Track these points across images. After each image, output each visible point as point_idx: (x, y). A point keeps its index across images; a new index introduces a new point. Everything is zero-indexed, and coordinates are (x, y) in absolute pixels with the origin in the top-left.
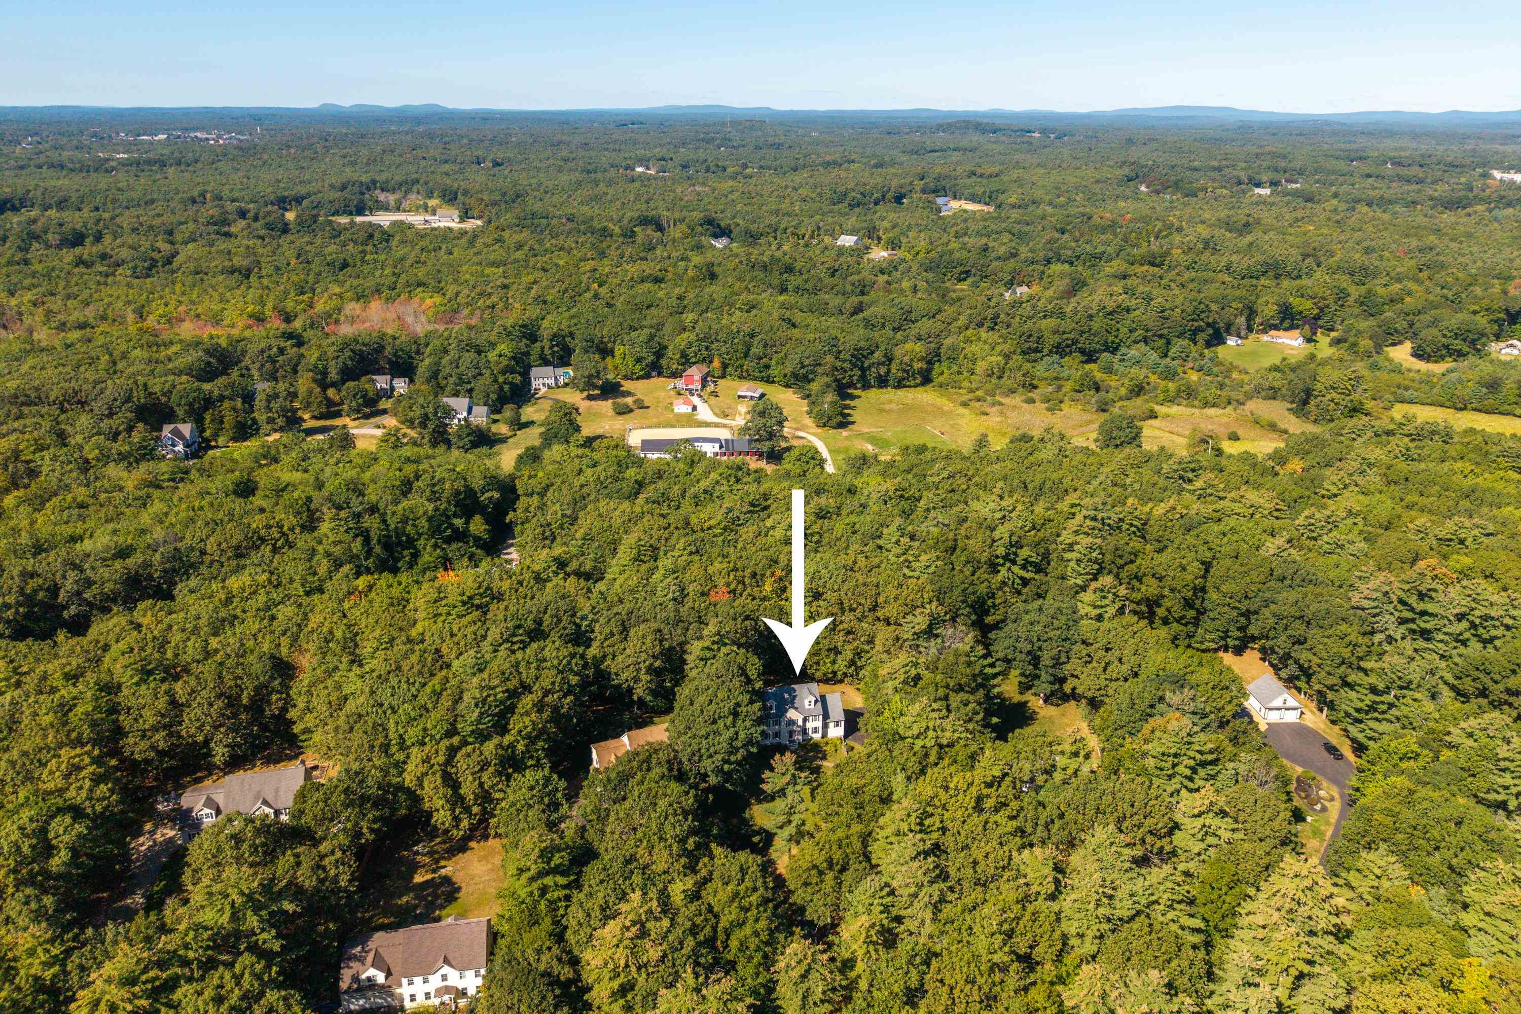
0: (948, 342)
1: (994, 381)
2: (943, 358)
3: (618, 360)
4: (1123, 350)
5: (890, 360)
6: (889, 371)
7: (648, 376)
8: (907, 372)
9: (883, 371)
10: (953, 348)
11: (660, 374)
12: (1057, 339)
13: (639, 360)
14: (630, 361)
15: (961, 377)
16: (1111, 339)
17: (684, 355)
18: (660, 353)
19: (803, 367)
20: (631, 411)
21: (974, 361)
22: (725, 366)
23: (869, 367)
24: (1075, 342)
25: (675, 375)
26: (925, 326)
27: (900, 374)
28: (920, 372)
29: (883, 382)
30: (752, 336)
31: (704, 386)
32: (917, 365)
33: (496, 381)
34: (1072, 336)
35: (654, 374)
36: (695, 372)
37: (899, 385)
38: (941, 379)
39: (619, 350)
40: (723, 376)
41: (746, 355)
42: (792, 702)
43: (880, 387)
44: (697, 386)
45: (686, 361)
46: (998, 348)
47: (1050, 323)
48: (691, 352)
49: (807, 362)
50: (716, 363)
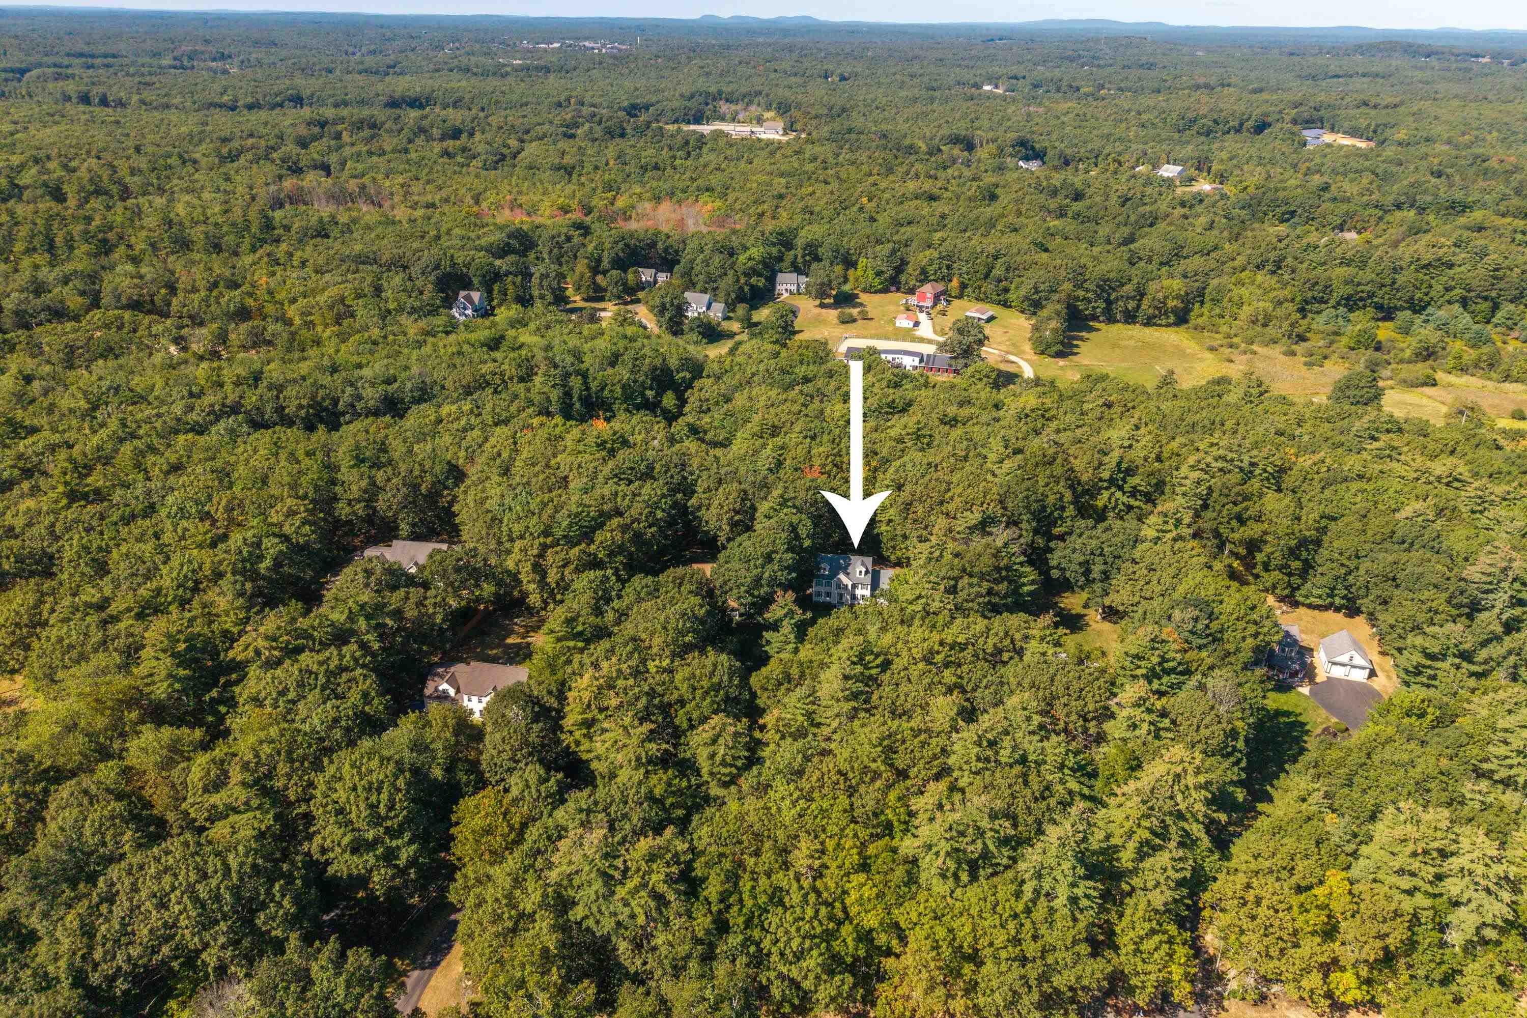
0: (1214, 282)
1: (1258, 328)
2: (1207, 299)
3: (860, 272)
4: (1430, 310)
5: (1142, 295)
6: (1139, 307)
7: (885, 290)
8: (1159, 309)
9: (1131, 305)
10: (1219, 290)
11: (898, 290)
12: (1349, 290)
13: (879, 274)
14: (870, 273)
15: (1222, 321)
16: (1418, 295)
17: (924, 272)
18: (900, 269)
19: (1037, 292)
20: (855, 321)
21: (1240, 305)
22: (963, 286)
23: (1117, 299)
24: (1371, 295)
25: (912, 291)
26: (1196, 263)
27: (1151, 311)
28: (1174, 311)
29: (1130, 318)
30: (996, 258)
31: (935, 304)
32: (1171, 303)
33: (738, 281)
34: (1368, 288)
35: (893, 288)
36: (928, 290)
37: (1149, 322)
38: (1200, 321)
39: (862, 262)
40: (960, 296)
41: (987, 276)
42: (846, 568)
43: (1126, 322)
44: (929, 303)
45: (924, 277)
46: (1272, 295)
47: (1343, 271)
48: (930, 269)
49: (1042, 287)
50: (955, 283)
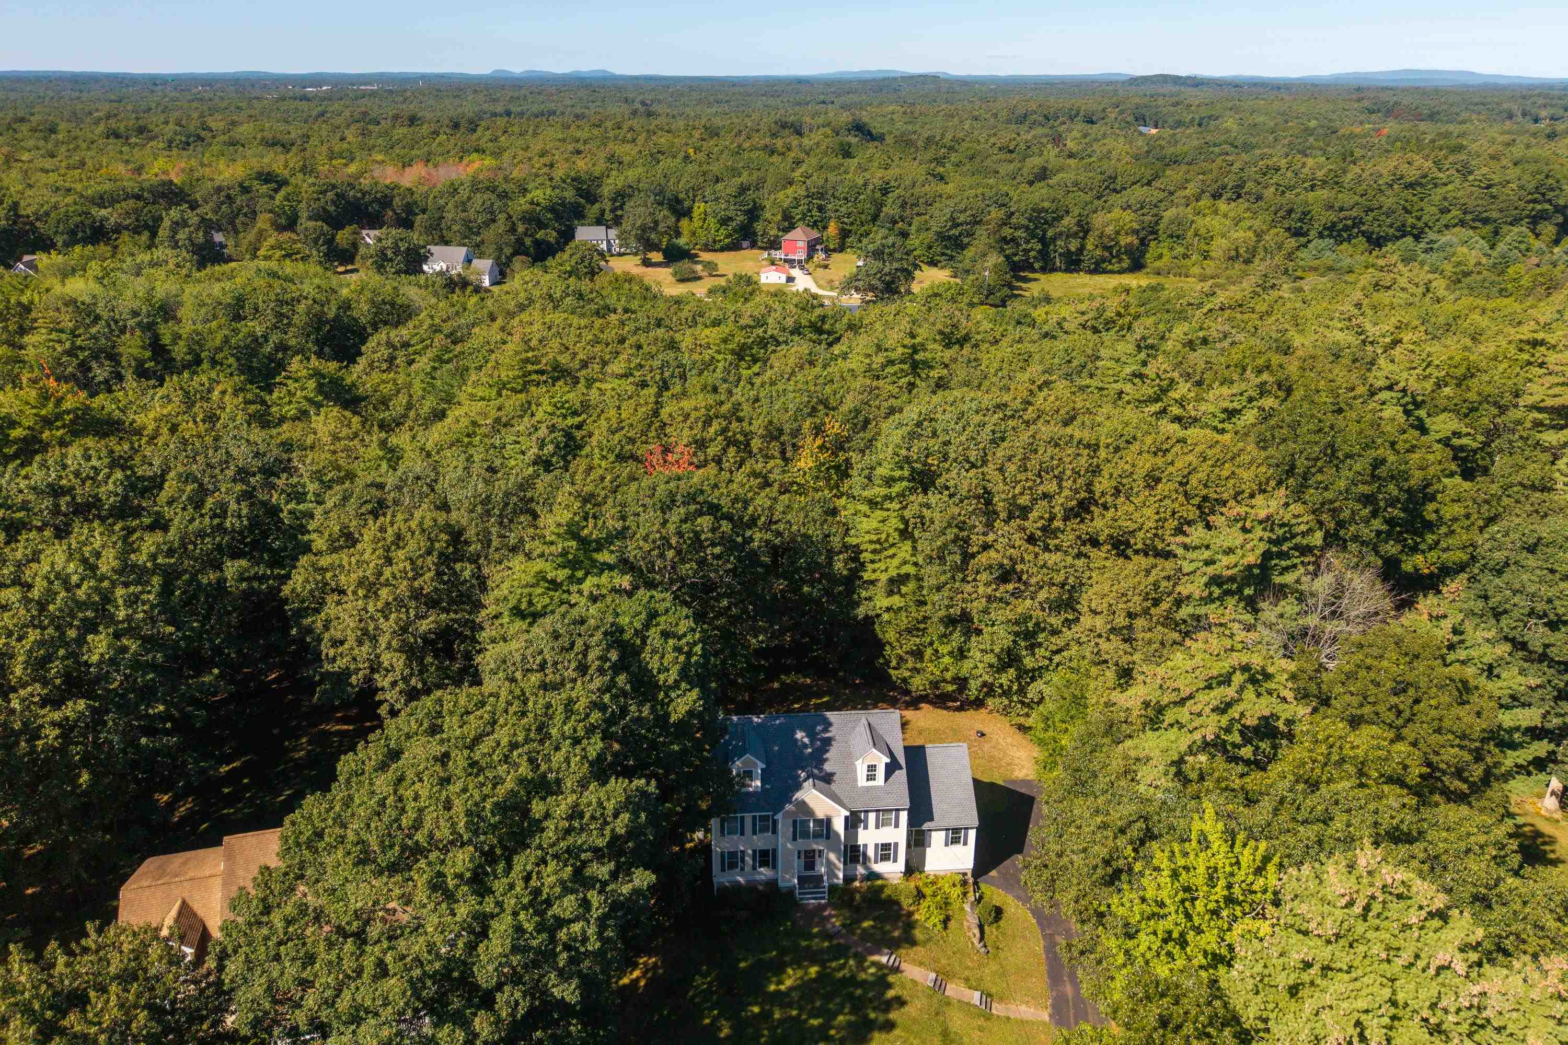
0: (1169, 214)
1: (1238, 266)
2: (1163, 237)
3: (697, 223)
4: (1431, 235)
5: (1086, 232)
6: (1081, 249)
7: (734, 247)
8: (1108, 248)
9: (1074, 246)
10: (1178, 222)
11: (753, 245)
12: (1332, 216)
13: (725, 221)
14: (712, 222)
15: (1188, 262)
16: (1410, 221)
17: (787, 216)
18: (754, 213)
19: (956, 225)
20: (700, 278)
21: (1209, 239)
22: (844, 234)
23: (1054, 239)
24: (1357, 222)
25: (774, 245)
26: (1137, 194)
27: (1098, 252)
28: (1129, 250)
29: (1073, 264)
30: (885, 191)
31: (810, 257)
32: (1125, 240)
33: (513, 230)
34: (1354, 213)
35: (745, 244)
36: (799, 237)
37: (1097, 269)
38: (1158, 264)
39: (699, 208)
40: (841, 249)
41: (875, 218)
43: (1068, 270)
44: (801, 255)
45: (788, 223)
46: (1246, 223)
47: (1323, 194)
48: (797, 213)
49: (962, 218)
50: (832, 229)
